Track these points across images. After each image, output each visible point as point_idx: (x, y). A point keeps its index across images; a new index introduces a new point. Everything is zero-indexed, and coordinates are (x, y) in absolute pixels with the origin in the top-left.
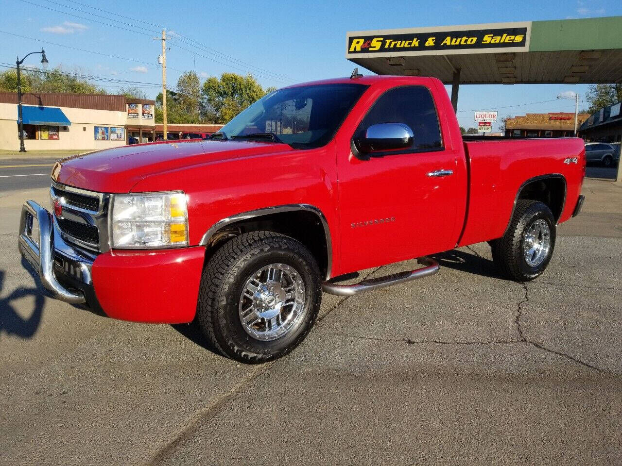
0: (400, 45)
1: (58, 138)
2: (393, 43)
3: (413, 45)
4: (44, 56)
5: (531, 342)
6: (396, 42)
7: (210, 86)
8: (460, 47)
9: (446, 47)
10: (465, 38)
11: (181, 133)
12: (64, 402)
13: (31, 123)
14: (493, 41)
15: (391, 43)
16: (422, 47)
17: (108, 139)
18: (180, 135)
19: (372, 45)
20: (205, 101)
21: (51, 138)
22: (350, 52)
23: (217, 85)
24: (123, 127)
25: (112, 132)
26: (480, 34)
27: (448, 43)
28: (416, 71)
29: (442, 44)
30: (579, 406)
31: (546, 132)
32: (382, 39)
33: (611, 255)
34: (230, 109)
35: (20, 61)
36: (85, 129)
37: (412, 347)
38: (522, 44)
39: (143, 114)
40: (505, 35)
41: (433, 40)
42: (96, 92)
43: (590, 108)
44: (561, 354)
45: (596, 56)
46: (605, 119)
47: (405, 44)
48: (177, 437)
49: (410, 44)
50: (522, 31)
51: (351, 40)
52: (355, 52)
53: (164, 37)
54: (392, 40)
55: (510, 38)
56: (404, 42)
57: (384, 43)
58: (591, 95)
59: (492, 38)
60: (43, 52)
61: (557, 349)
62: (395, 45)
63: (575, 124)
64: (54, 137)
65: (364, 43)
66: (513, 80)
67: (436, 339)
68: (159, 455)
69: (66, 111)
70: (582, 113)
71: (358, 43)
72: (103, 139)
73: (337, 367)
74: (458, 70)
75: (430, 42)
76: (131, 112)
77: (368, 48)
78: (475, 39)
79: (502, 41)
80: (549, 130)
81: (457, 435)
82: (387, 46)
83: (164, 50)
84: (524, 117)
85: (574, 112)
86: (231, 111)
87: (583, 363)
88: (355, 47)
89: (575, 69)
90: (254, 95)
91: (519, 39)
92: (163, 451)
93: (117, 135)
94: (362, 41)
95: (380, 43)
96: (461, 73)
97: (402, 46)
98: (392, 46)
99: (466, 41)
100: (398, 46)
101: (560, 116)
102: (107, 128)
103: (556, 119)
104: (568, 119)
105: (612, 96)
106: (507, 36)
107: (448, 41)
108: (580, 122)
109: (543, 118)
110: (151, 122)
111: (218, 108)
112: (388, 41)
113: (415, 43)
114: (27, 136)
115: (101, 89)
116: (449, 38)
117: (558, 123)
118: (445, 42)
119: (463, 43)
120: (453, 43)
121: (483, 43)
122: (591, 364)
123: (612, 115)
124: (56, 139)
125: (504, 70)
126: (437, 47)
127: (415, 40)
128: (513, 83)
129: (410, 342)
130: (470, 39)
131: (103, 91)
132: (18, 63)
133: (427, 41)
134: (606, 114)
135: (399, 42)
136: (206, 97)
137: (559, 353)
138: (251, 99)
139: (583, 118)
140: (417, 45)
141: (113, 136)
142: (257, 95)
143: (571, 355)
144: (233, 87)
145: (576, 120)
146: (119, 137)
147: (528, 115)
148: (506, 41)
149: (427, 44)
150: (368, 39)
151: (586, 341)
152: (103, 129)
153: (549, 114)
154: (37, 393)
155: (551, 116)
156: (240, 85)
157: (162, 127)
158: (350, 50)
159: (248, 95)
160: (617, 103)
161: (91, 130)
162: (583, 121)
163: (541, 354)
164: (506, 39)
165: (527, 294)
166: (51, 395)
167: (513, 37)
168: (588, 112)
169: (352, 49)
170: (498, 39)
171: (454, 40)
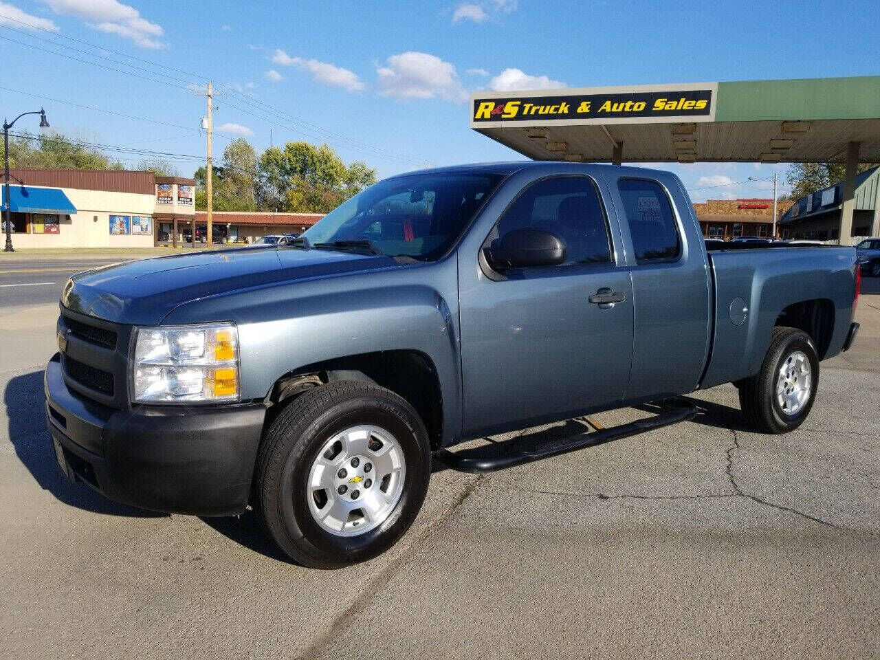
0: (544, 111)
1: (57, 232)
2: (534, 108)
3: (560, 112)
4: (43, 118)
5: (749, 496)
6: (538, 107)
7: (270, 160)
8: (623, 114)
9: (605, 114)
10: (629, 103)
11: (229, 224)
12: (202, 569)
13: (21, 210)
14: (667, 108)
15: (531, 108)
16: (573, 114)
17: (129, 232)
18: (228, 226)
19: (506, 110)
20: (264, 180)
21: (47, 231)
22: (475, 120)
23: (280, 158)
24: (150, 216)
25: (134, 223)
26: (650, 98)
27: (608, 110)
28: (564, 145)
29: (599, 111)
30: (815, 565)
31: (735, 225)
32: (519, 103)
33: (835, 391)
34: (298, 191)
35: (8, 124)
36: (96, 219)
37: (606, 503)
38: (706, 111)
39: (179, 198)
40: (683, 100)
41: (587, 105)
42: (109, 166)
43: (793, 192)
44: (787, 509)
45: (802, 128)
46: (815, 208)
47: (550, 110)
48: (351, 604)
49: (557, 110)
50: (706, 95)
51: (477, 103)
52: (483, 119)
53: (210, 93)
54: (532, 105)
55: (690, 103)
56: (548, 107)
57: (521, 108)
58: (794, 175)
59: (666, 104)
60: (42, 112)
61: (781, 504)
62: (537, 111)
63: (774, 214)
64: (53, 230)
65: (495, 108)
66: (693, 157)
67: (634, 493)
68: (336, 624)
69: (71, 194)
70: (782, 200)
71: (487, 107)
72: (122, 233)
73: (520, 526)
74: (620, 144)
75: (584, 107)
76: (162, 195)
77: (501, 115)
78: (643, 105)
79: (679, 108)
80: (737, 223)
81: (677, 598)
82: (525, 112)
83: (210, 110)
84: (704, 205)
85: (772, 198)
86: (301, 194)
87: (813, 519)
88: (483, 113)
89: (775, 144)
90: (332, 171)
91: (701, 104)
92: (340, 619)
93: (142, 228)
94: (492, 105)
95: (517, 109)
96: (624, 147)
97: (546, 112)
98: (532, 112)
99: (632, 107)
100: (541, 112)
101: (753, 204)
102: (127, 218)
103: (748, 208)
104: (765, 208)
105: (822, 177)
106: (685, 101)
107: (607, 106)
108: (780, 211)
109: (730, 205)
110: (190, 210)
111: (282, 189)
112: (527, 106)
113: (564, 108)
114: (14, 229)
115: (116, 162)
116: (608, 103)
117: (750, 213)
118: (603, 108)
119: (627, 109)
120: (614, 109)
121: (654, 109)
122: (824, 519)
123: (823, 204)
124: (55, 233)
125: (680, 145)
126: (593, 114)
127: (564, 104)
128: (692, 161)
129: (602, 497)
130: (637, 104)
131: (119, 165)
132: (6, 127)
133: (580, 105)
134: (816, 202)
135: (542, 108)
136: (265, 174)
137: (783, 508)
138: (328, 178)
139: (784, 206)
140: (566, 111)
141: (136, 229)
142: (336, 172)
143: (799, 510)
144: (304, 160)
145: (775, 209)
146: (144, 230)
147: (710, 202)
148: (685, 108)
149: (579, 111)
150: (501, 103)
151: (815, 494)
152: (122, 219)
153: (738, 200)
154: (164, 560)
155: (741, 203)
156: (312, 158)
157: (206, 215)
158: (476, 117)
159: (324, 172)
160: (830, 188)
161: (104, 221)
162: (785, 210)
163: (762, 509)
164: (684, 104)
165: (736, 439)
166: (183, 561)
167: (693, 103)
168: (791, 198)
169: (479, 116)
170: (673, 105)
171: (616, 105)
